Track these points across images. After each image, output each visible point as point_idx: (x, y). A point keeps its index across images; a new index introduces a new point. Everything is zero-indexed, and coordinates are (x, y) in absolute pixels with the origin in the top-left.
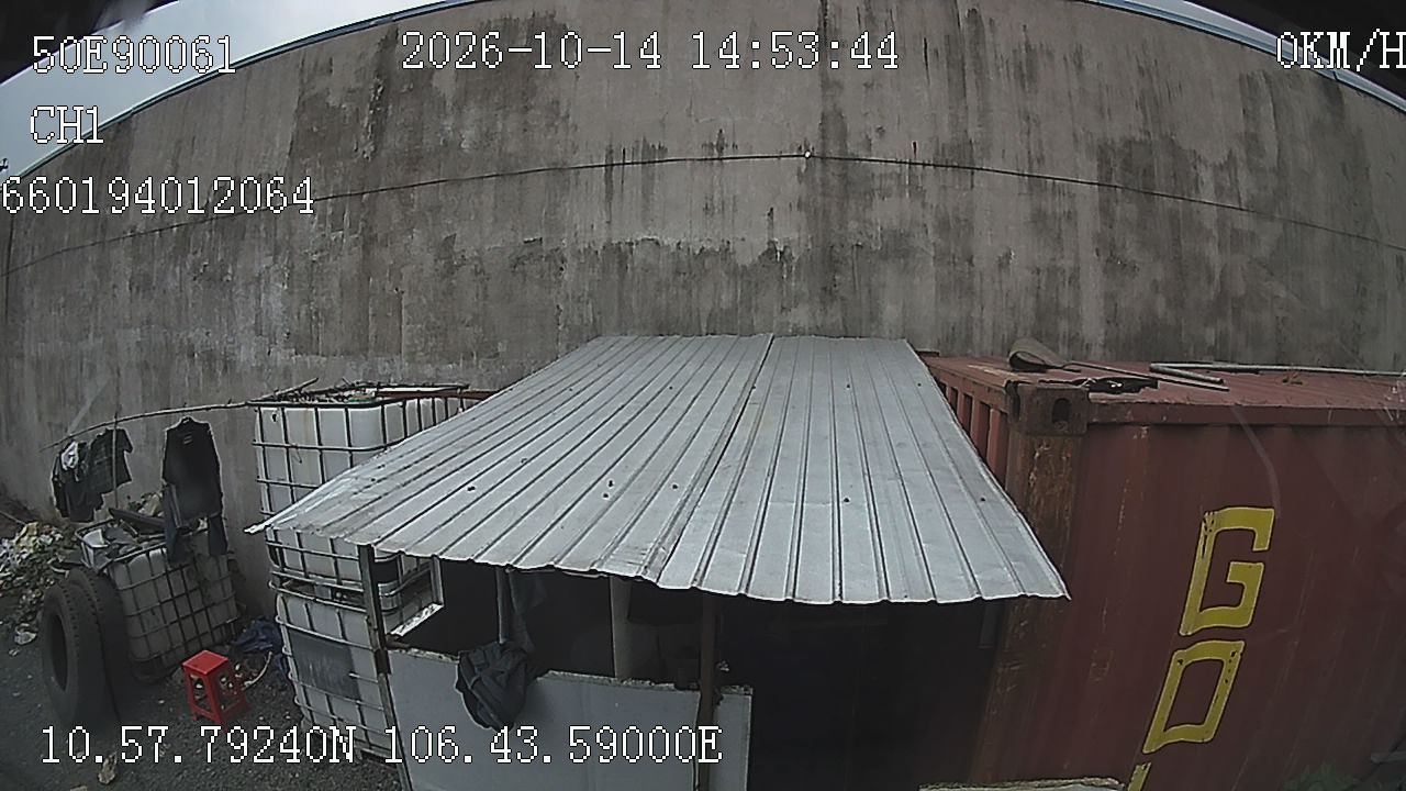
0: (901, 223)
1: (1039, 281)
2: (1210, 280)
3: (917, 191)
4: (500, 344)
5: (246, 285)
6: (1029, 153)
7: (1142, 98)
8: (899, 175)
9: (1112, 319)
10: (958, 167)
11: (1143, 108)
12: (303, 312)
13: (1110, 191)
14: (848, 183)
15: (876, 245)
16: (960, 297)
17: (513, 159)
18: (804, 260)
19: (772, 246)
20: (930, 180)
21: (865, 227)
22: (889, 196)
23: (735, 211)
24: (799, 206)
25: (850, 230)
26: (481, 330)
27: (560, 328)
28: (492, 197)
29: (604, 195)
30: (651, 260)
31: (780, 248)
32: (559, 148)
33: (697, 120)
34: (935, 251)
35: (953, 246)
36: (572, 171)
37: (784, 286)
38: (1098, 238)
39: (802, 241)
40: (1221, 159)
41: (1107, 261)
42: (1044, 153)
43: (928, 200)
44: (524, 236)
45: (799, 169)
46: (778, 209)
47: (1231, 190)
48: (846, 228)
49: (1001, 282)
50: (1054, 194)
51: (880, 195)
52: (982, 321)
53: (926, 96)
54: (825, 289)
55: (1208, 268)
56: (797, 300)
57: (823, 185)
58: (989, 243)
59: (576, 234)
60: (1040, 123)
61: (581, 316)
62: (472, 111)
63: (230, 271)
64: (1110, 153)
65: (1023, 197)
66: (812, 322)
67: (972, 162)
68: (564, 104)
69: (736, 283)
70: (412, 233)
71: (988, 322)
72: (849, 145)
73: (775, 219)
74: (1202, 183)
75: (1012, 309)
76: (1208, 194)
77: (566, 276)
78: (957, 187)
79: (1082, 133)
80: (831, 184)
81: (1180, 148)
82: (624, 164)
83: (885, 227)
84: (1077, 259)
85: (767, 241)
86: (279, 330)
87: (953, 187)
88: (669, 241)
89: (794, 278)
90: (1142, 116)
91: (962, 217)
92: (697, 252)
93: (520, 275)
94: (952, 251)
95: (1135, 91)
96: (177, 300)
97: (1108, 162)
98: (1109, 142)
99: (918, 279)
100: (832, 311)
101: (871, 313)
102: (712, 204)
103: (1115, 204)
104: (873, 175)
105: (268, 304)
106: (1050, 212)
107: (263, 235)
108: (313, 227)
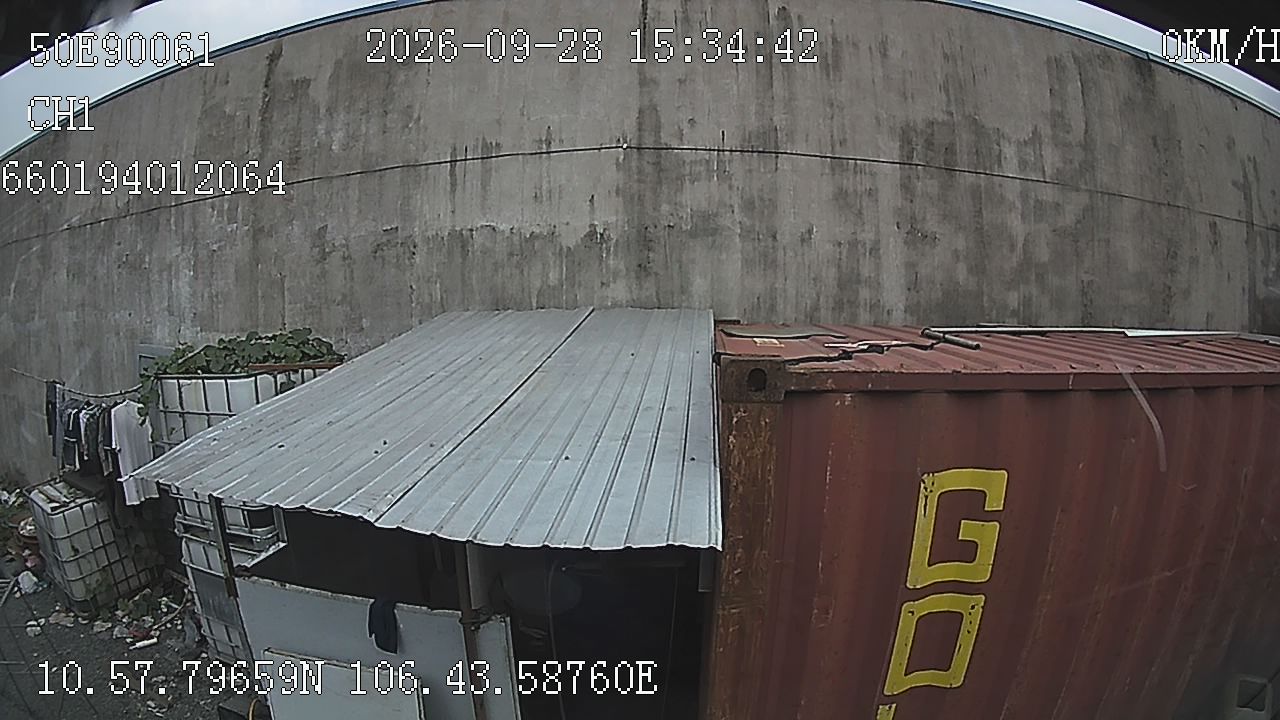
0: (709, 204)
1: (840, 253)
2: (1012, 247)
3: (724, 175)
4: (364, 320)
5: (161, 272)
6: (832, 136)
7: (946, 82)
8: (707, 162)
9: (913, 286)
10: (763, 152)
11: (947, 92)
12: (206, 295)
13: (911, 168)
14: (661, 170)
15: (687, 225)
16: (764, 270)
17: (374, 159)
18: (621, 241)
19: (593, 229)
20: (737, 165)
21: (677, 210)
22: (698, 180)
23: (560, 198)
24: (617, 194)
25: (662, 212)
26: (348, 308)
27: (413, 305)
28: (357, 192)
29: (449, 188)
30: (488, 244)
31: (600, 230)
32: (412, 147)
33: (529, 119)
34: (741, 228)
35: (757, 224)
36: (423, 167)
37: (604, 265)
38: (898, 211)
39: (620, 223)
40: (1026, 134)
41: (907, 233)
42: (847, 136)
43: (735, 184)
44: (383, 225)
45: (618, 159)
46: (599, 194)
47: (1035, 164)
48: (659, 211)
49: (803, 254)
50: (856, 173)
51: (690, 180)
52: (785, 291)
53: (735, 88)
54: (640, 266)
55: (1010, 237)
56: (616, 275)
57: (640, 172)
58: (792, 219)
59: (426, 223)
60: (843, 109)
61: (431, 295)
62: (342, 116)
63: (147, 260)
64: (913, 134)
65: (824, 176)
66: (629, 296)
67: (777, 147)
68: (417, 106)
69: (562, 262)
70: (292, 225)
71: (792, 292)
72: (662, 134)
73: (596, 205)
74: (1005, 158)
75: (814, 279)
76: (1011, 168)
77: (418, 260)
78: (762, 170)
79: (885, 116)
80: (647, 171)
81: (983, 127)
82: (466, 160)
83: (695, 209)
84: (878, 233)
85: (589, 224)
86: (187, 310)
87: (760, 171)
88: (503, 227)
89: (611, 257)
90: (944, 98)
91: (765, 196)
92: (528, 236)
93: (381, 260)
94: (757, 229)
95: (939, 77)
96: (105, 285)
97: (910, 143)
98: (912, 125)
99: (724, 256)
100: (646, 285)
101: (682, 287)
102: (541, 193)
103: (916, 181)
104: (684, 162)
105: (178, 287)
106: (851, 190)
107: (174, 228)
108: (213, 220)
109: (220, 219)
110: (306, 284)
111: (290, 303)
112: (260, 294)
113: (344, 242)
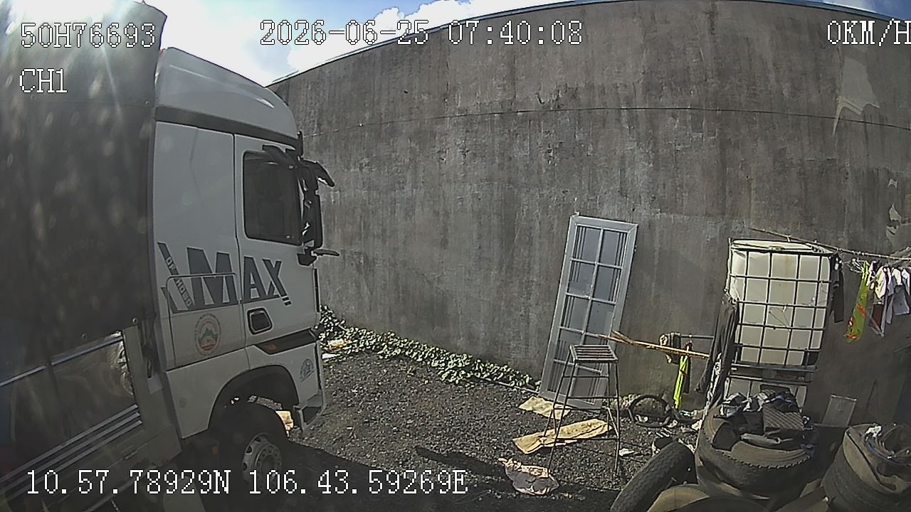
5: (610, 160)
12: (668, 184)
26: (803, 209)
27: (846, 212)
28: (807, 128)
44: (826, 155)
63: (590, 149)
70: (756, 143)
77: (849, 183)
86: (644, 194)
93: (825, 179)
105: (633, 175)
107: (626, 127)
108: (676, 126)
109: (685, 127)
110: (770, 188)
111: (756, 200)
112: (727, 190)
113: (799, 162)
